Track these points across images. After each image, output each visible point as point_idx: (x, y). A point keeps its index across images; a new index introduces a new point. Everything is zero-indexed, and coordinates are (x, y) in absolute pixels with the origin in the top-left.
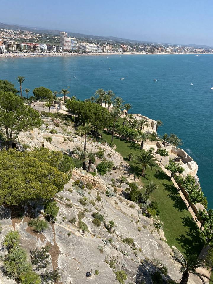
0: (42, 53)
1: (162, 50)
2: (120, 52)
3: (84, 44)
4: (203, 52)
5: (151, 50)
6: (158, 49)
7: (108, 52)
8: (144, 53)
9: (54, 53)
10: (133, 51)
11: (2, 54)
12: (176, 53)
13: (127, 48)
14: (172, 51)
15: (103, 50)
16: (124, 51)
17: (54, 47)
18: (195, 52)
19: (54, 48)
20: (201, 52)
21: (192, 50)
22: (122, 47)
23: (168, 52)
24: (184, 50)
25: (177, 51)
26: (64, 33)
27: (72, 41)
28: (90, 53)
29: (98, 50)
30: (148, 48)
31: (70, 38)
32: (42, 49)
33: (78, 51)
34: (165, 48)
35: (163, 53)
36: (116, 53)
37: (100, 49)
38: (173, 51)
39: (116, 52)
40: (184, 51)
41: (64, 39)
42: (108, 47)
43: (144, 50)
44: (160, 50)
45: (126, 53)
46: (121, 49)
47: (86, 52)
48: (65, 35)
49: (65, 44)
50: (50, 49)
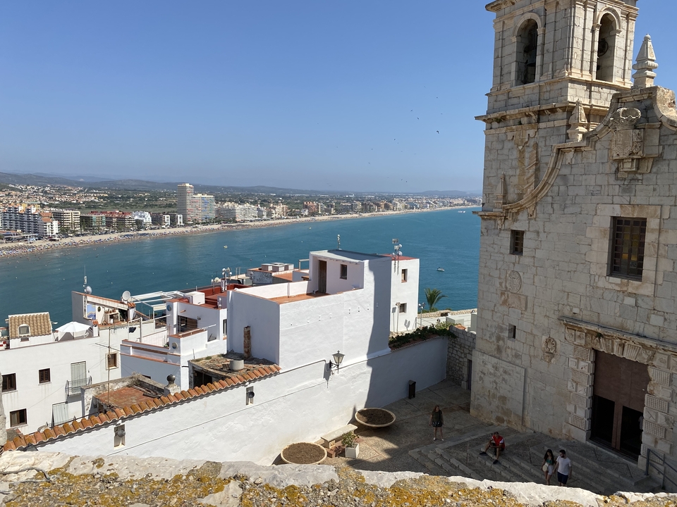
0: (142, 232)
1: (387, 207)
2: (306, 216)
3: (228, 205)
4: (464, 204)
5: (366, 208)
6: (378, 205)
7: (281, 218)
8: (355, 215)
9: (166, 230)
10: (330, 214)
11: (55, 240)
12: (415, 210)
13: (318, 208)
14: (406, 207)
15: (269, 214)
16: (313, 214)
17: (166, 216)
18: (450, 206)
19: (166, 219)
20: (462, 205)
21: (443, 202)
22: (306, 207)
23: (399, 209)
24: (429, 203)
25: (416, 206)
26: (188, 185)
27: (205, 202)
28: (245, 224)
29: (260, 215)
30: (360, 206)
31: (199, 195)
32: (139, 222)
33: (219, 222)
34: (391, 202)
35: (390, 212)
36: (299, 219)
37: (265, 214)
38: (409, 207)
39: (298, 217)
40: (428, 205)
41: (188, 198)
42: (280, 209)
43: (351, 209)
44: (383, 206)
45: (317, 218)
46: (307, 211)
47: (236, 222)
48: (188, 190)
49: (189, 207)
50: (157, 221)
